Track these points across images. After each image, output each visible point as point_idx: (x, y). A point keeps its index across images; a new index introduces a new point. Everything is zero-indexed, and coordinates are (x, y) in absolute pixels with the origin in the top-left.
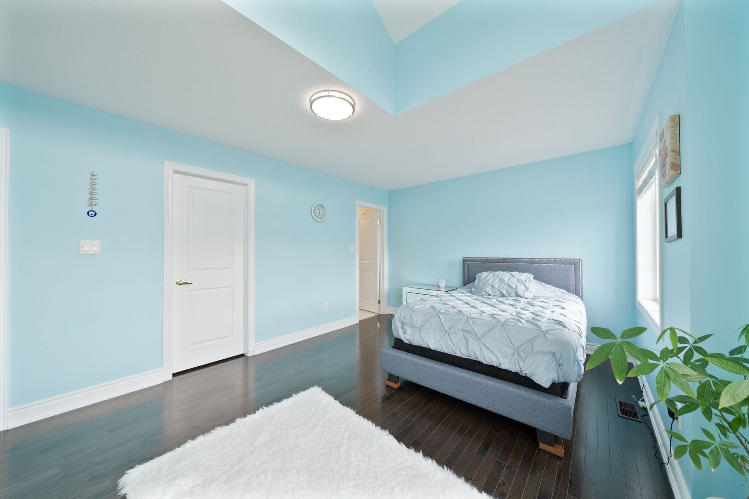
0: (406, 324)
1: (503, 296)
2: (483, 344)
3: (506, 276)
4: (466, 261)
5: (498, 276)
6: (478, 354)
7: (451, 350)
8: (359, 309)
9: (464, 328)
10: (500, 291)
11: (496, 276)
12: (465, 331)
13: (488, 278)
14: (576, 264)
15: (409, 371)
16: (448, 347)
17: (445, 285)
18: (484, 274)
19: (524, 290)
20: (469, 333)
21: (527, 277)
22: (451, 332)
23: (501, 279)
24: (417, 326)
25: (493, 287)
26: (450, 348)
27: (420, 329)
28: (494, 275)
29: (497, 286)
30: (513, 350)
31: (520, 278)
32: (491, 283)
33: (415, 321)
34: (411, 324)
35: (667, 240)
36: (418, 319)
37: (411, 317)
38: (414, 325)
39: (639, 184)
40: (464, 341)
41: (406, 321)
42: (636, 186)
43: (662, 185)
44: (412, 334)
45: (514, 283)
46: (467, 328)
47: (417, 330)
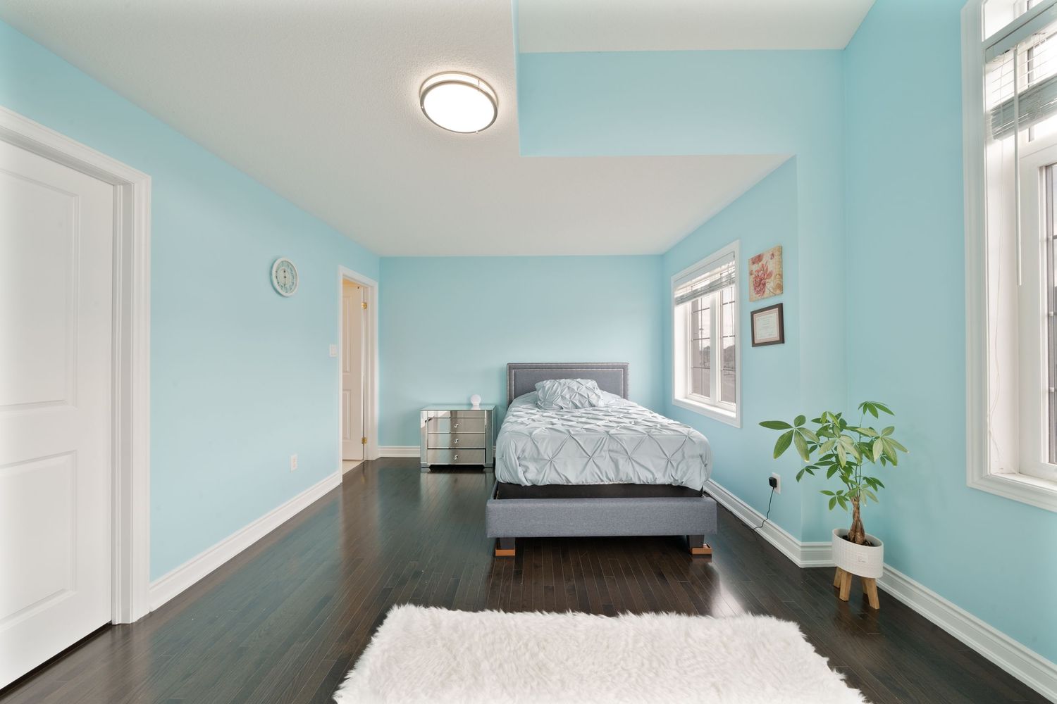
0: (525, 458)
1: (577, 407)
2: (635, 461)
3: (573, 384)
4: (511, 367)
5: (564, 385)
6: (631, 474)
7: (598, 479)
8: (343, 460)
9: (611, 448)
10: (572, 402)
11: (562, 385)
12: (612, 451)
13: (555, 387)
14: (624, 367)
15: (538, 523)
16: (594, 476)
17: (479, 402)
18: (548, 384)
19: (596, 398)
20: (617, 452)
21: (592, 383)
22: (596, 455)
23: (569, 388)
24: (547, 458)
25: (563, 398)
26: (596, 476)
27: (551, 461)
28: (560, 383)
29: (568, 396)
30: (666, 460)
31: (588, 385)
32: (559, 393)
33: (542, 451)
34: (536, 456)
35: (754, 345)
36: (546, 448)
37: (534, 448)
38: (540, 457)
39: (679, 293)
40: (612, 464)
41: (526, 454)
42: (674, 295)
43: (751, 300)
44: (538, 471)
45: (583, 391)
46: (614, 446)
47: (547, 464)
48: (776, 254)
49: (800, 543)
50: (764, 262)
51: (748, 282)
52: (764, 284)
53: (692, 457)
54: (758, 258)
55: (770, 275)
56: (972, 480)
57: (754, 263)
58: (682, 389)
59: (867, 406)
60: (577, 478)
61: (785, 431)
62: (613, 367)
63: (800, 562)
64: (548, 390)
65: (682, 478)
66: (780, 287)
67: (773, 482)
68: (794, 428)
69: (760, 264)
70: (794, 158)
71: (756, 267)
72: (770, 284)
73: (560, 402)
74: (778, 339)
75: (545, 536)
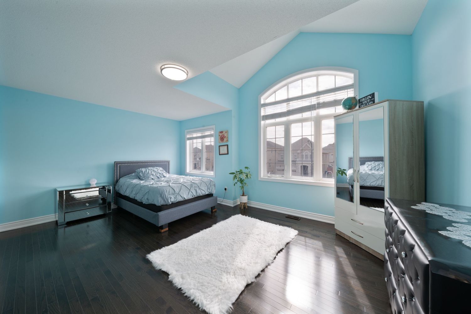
1: (159, 178)
2: (200, 189)
3: (155, 169)
4: (116, 163)
5: (151, 170)
6: (200, 193)
10: (157, 176)
13: (147, 171)
14: (168, 162)
16: (191, 196)
18: (143, 170)
21: (161, 169)
22: (191, 189)
23: (154, 171)
25: (152, 175)
27: (178, 193)
28: (149, 169)
29: (154, 174)
30: (207, 187)
32: (150, 173)
34: (173, 193)
35: (220, 155)
36: (177, 190)
37: (173, 190)
38: (175, 193)
39: (188, 136)
40: (195, 191)
41: (170, 193)
42: (186, 136)
43: (219, 143)
44: (175, 198)
45: (160, 172)
46: (195, 185)
47: (177, 195)
48: (227, 132)
49: (232, 201)
50: (223, 133)
51: (218, 138)
52: (223, 139)
53: (213, 185)
54: (222, 132)
55: (225, 137)
56: (259, 179)
57: (220, 133)
58: (189, 168)
59: (246, 168)
60: (187, 197)
61: (235, 174)
62: (165, 162)
63: (232, 206)
64: (145, 172)
65: (211, 191)
66: (227, 140)
67: (225, 189)
68: (236, 174)
69: (222, 134)
70: (231, 110)
71: (221, 134)
72: (225, 140)
73: (152, 177)
74: (227, 153)
75: (178, 219)
